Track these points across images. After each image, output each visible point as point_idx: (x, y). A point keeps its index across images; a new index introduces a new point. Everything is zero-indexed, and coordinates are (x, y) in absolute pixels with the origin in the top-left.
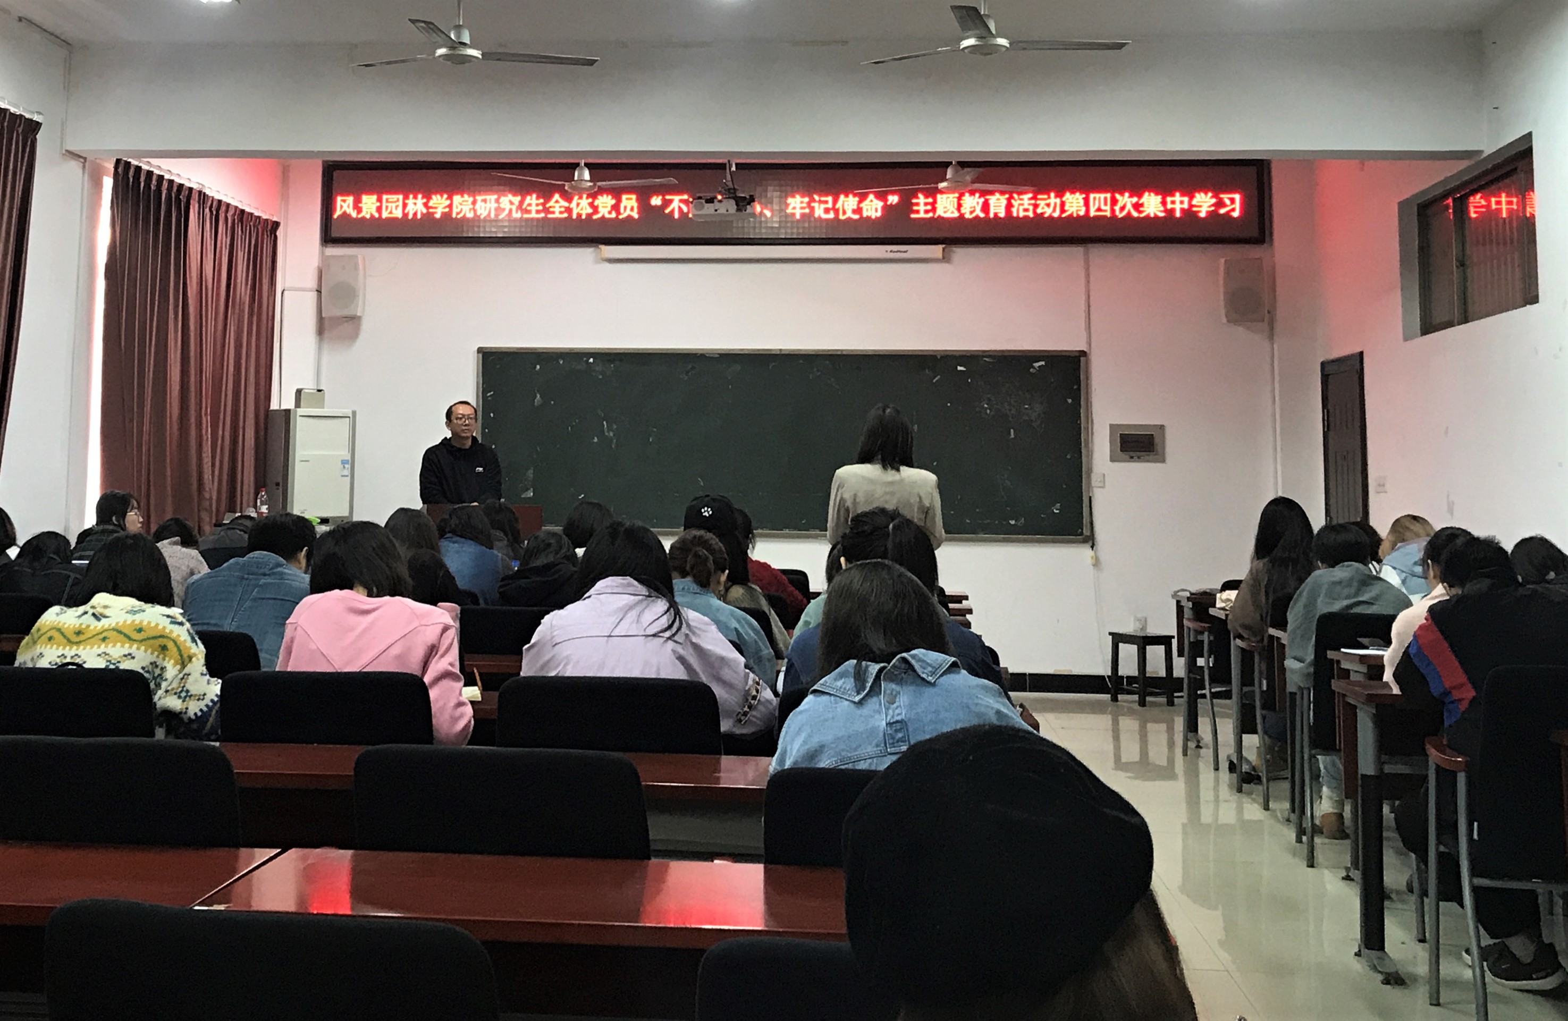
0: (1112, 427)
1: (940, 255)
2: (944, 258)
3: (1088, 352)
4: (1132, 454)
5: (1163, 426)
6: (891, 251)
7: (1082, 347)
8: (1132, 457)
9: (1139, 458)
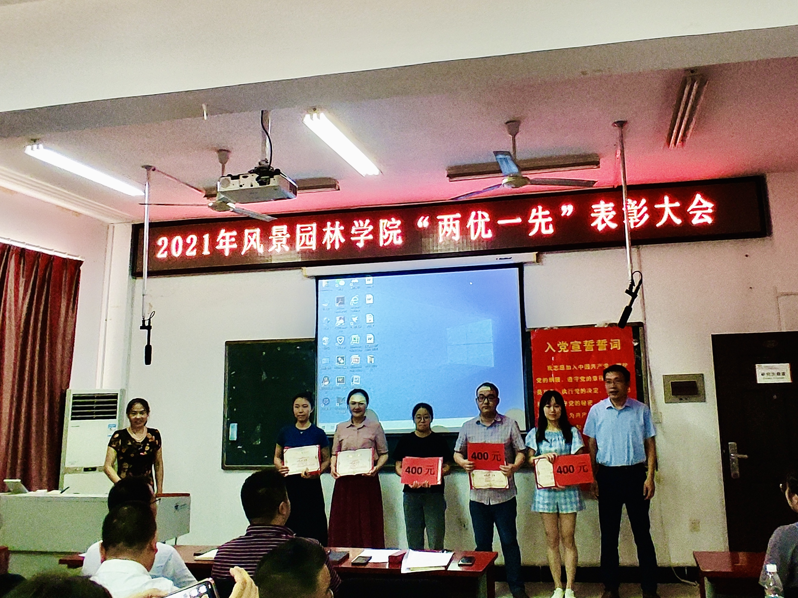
0: (665, 377)
1: (535, 259)
2: (537, 261)
3: (644, 323)
4: (682, 397)
5: (702, 375)
6: (500, 259)
7: (641, 320)
8: (681, 399)
9: (686, 399)
